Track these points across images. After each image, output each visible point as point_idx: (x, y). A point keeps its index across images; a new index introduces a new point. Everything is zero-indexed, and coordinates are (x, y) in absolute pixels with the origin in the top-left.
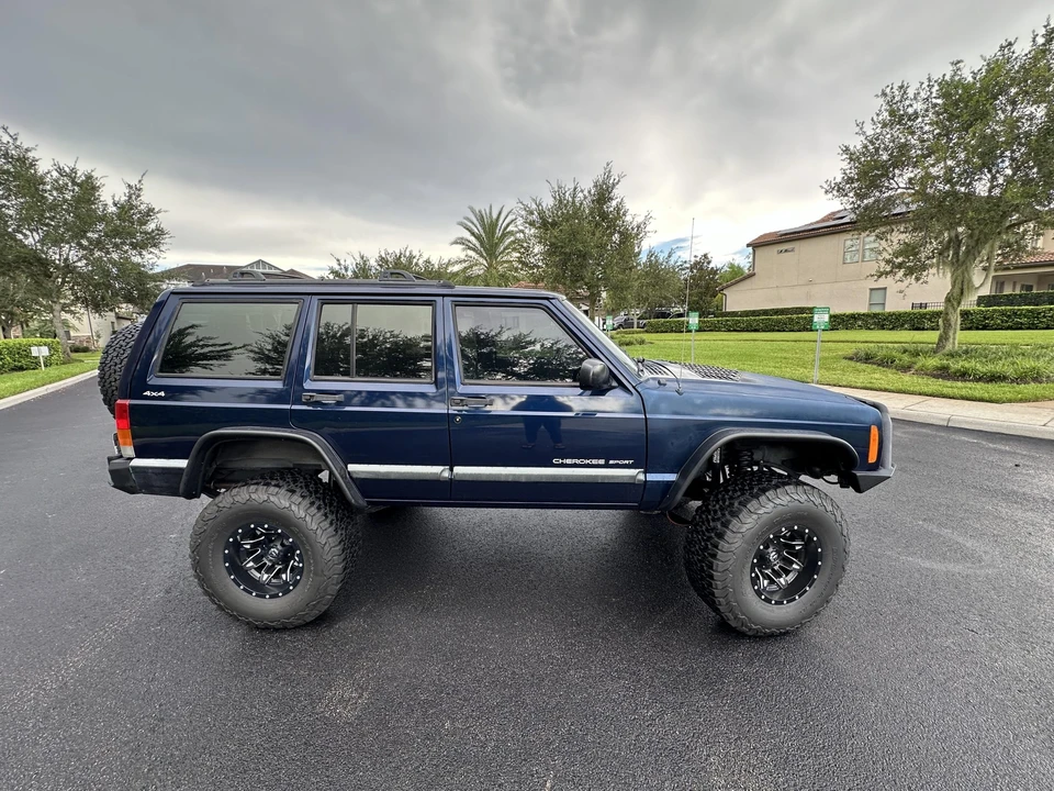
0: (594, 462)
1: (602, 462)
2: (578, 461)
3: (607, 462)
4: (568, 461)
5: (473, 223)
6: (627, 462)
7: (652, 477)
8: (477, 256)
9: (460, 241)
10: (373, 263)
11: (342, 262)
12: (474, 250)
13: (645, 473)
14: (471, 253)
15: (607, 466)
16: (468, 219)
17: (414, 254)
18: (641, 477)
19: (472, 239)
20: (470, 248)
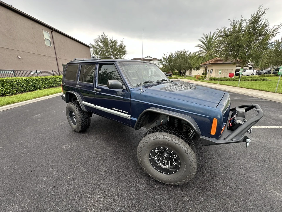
0: (120, 110)
1: (121, 111)
2: (117, 109)
3: (122, 111)
4: (115, 109)
5: (204, 39)
6: (126, 112)
7: (133, 118)
8: (203, 50)
9: (198, 46)
10: (174, 55)
11: (166, 55)
12: (203, 48)
13: (131, 117)
14: (202, 49)
15: (122, 112)
16: (202, 38)
17: (186, 51)
18: (130, 118)
19: (203, 45)
20: (202, 48)
